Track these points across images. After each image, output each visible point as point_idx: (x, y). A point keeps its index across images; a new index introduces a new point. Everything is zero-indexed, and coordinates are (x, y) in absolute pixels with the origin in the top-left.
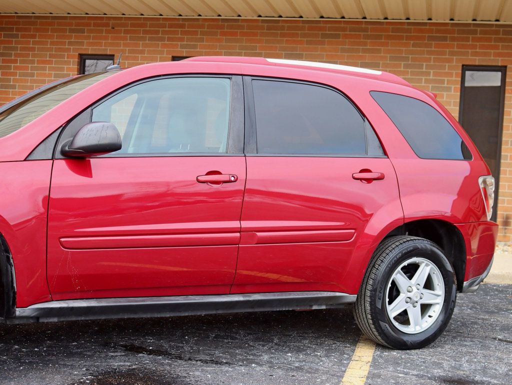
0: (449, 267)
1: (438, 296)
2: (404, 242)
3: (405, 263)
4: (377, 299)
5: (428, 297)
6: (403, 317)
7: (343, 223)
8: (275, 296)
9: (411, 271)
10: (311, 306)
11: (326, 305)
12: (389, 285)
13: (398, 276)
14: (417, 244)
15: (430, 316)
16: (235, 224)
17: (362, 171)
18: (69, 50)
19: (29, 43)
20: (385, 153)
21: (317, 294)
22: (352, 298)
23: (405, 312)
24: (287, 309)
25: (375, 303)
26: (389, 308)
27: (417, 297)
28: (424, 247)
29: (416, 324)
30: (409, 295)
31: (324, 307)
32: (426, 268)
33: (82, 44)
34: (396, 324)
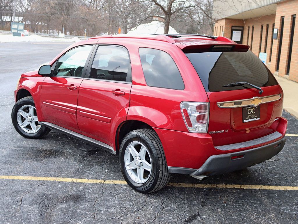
1: (150, 167)
14: (136, 134)
17: (116, 90)
22: (115, 152)
30: (135, 161)
32: (143, 148)
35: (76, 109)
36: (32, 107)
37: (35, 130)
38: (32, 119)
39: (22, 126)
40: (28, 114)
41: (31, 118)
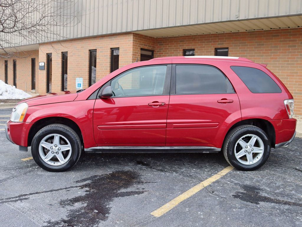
0: (266, 138)
1: (261, 150)
2: (243, 128)
3: (244, 136)
4: (230, 151)
5: (256, 150)
6: (244, 158)
7: (211, 120)
8: (184, 147)
9: (247, 140)
10: (203, 152)
11: (209, 152)
12: (236, 145)
13: (241, 142)
14: (249, 129)
15: (257, 158)
16: (165, 121)
17: (222, 99)
18: (179, 48)
19: (167, 47)
20: (235, 91)
21: (203, 147)
22: (219, 149)
23: (245, 156)
24: (192, 152)
25: (229, 153)
26: (236, 154)
27: (250, 150)
28: (252, 130)
29: (250, 161)
30: (246, 149)
31: (208, 152)
32: (254, 138)
33: (184, 46)
34: (240, 161)
35: (166, 123)
36: (57, 136)
37: (62, 160)
38: (59, 149)
39: (46, 159)
40: (52, 145)
41: (57, 148)
